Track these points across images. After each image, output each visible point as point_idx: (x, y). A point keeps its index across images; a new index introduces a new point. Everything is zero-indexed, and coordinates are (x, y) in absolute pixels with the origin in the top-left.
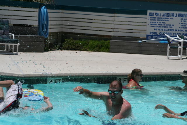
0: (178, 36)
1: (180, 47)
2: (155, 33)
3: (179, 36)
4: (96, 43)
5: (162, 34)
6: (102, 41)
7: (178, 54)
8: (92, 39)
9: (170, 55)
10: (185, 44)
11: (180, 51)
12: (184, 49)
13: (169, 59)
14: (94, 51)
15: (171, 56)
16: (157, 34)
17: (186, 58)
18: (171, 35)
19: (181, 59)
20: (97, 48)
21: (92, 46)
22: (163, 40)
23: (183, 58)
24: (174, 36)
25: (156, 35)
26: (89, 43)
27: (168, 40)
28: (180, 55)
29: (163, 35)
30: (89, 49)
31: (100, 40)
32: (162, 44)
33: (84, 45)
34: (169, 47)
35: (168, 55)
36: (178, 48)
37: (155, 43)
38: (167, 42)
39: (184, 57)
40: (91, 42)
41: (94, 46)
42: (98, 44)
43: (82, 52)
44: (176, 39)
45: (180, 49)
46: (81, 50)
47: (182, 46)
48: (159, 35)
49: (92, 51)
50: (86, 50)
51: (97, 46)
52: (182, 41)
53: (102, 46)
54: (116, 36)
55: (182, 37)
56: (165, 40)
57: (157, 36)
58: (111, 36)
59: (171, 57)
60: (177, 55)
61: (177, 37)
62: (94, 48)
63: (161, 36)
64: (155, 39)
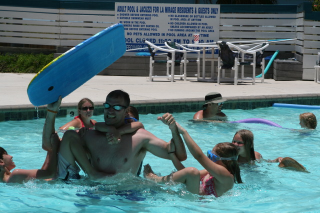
0: (166, 43)
1: (169, 61)
2: (129, 40)
3: (168, 43)
4: (29, 59)
5: (140, 42)
6: (41, 55)
7: (168, 73)
8: (23, 53)
9: (154, 74)
10: (178, 57)
11: (170, 68)
12: (177, 64)
13: (153, 81)
14: (26, 73)
15: (156, 76)
16: (132, 42)
17: (180, 79)
18: (156, 43)
19: (172, 80)
20: (32, 68)
21: (23, 64)
22: (143, 51)
23: (175, 78)
24: (161, 43)
25: (130, 42)
26: (17, 58)
27: (150, 50)
28: (170, 74)
29: (142, 43)
30: (18, 70)
31: (36, 53)
32: (140, 57)
33: (9, 63)
34: (152, 61)
35: (150, 74)
36: (166, 62)
37: (129, 57)
38: (149, 54)
39: (178, 77)
40: (21, 58)
41: (26, 63)
42: (34, 61)
43: (6, 73)
44: (163, 48)
45: (170, 64)
46: (4, 72)
47: (172, 59)
48: (136, 43)
49: (23, 72)
50: (13, 71)
51: (32, 64)
52: (172, 50)
53: (40, 63)
54: (64, 46)
55: (173, 45)
56: (146, 51)
57: (133, 44)
58: (54, 47)
59: (156, 78)
60: (165, 75)
61: (164, 45)
62: (28, 67)
63: (139, 44)
64: (130, 49)
